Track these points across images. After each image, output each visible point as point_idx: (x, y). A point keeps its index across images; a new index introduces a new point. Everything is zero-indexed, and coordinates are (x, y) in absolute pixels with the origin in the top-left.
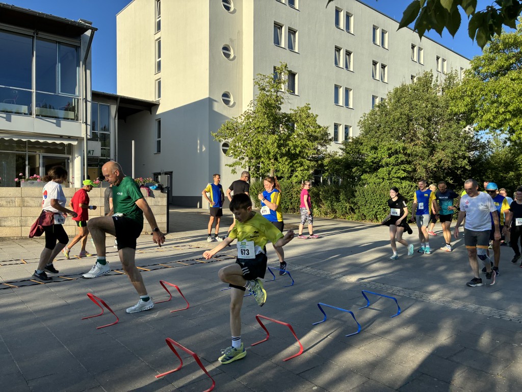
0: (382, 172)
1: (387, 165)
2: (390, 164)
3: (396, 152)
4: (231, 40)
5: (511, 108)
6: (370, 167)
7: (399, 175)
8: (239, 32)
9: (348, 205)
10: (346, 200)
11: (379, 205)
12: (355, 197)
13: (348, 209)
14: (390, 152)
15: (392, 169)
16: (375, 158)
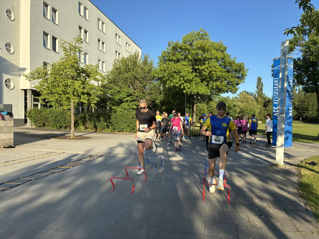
0: (124, 105)
1: (127, 101)
2: (129, 101)
3: (131, 95)
4: (12, 7)
5: (185, 79)
6: (117, 103)
7: (133, 107)
8: (18, 2)
9: (106, 124)
10: (104, 121)
11: (126, 123)
12: (110, 119)
13: (105, 126)
14: (128, 94)
15: (130, 104)
16: (120, 97)
